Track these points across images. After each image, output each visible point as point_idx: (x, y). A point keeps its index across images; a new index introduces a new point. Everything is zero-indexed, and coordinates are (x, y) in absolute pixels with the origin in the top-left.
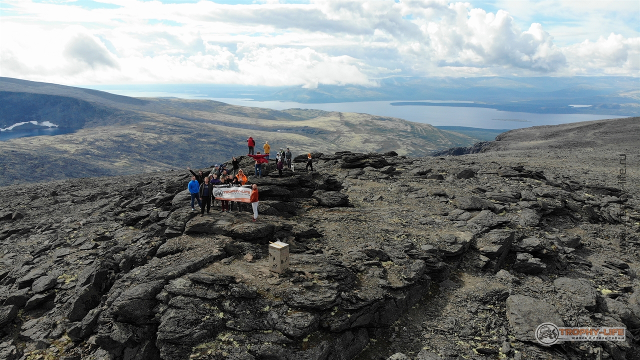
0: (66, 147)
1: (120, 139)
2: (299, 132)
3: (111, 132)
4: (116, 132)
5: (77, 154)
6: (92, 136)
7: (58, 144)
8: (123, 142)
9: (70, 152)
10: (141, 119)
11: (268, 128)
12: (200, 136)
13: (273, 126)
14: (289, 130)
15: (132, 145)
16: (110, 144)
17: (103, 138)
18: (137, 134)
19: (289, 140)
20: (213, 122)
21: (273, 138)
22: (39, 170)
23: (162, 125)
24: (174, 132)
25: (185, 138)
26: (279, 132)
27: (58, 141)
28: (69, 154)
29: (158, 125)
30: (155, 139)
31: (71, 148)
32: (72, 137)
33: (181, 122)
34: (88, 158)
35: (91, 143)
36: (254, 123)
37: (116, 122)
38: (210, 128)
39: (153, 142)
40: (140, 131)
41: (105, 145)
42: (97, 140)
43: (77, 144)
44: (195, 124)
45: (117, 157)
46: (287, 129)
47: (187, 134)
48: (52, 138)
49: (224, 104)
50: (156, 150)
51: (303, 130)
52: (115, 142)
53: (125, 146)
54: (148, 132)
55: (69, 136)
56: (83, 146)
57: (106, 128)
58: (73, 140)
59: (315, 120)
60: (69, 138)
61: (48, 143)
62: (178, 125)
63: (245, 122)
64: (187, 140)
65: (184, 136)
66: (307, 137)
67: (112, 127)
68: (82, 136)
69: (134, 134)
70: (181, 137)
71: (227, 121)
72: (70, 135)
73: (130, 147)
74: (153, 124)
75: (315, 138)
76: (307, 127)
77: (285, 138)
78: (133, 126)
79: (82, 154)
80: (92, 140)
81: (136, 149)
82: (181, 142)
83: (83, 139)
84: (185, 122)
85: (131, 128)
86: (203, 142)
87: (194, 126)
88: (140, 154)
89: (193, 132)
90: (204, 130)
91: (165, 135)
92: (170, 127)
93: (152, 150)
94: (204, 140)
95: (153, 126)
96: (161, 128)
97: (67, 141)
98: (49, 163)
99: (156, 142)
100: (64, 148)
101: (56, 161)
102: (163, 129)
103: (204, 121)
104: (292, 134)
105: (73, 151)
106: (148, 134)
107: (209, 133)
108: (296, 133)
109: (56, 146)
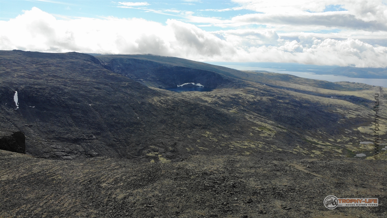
0: (207, 99)
1: (234, 97)
2: (347, 99)
3: (230, 92)
4: (232, 93)
5: (211, 103)
6: (220, 94)
7: (203, 97)
8: (235, 98)
9: (209, 101)
10: (246, 86)
11: (324, 94)
12: (279, 98)
13: (328, 94)
14: (339, 97)
15: (240, 101)
16: (228, 99)
17: (225, 96)
18: (243, 95)
19: (339, 105)
20: (288, 89)
21: (328, 102)
23: (257, 90)
24: (264, 95)
25: (270, 99)
26: (332, 98)
27: (203, 95)
28: (208, 103)
29: (255, 90)
30: (252, 98)
31: (209, 100)
32: (210, 93)
33: (269, 88)
34: (217, 106)
35: (219, 98)
36: (315, 91)
37: (232, 87)
38: (286, 93)
39: (251, 100)
40: (245, 93)
41: (226, 100)
42: (222, 96)
43: (212, 97)
44: (277, 90)
45: (231, 107)
46: (338, 97)
47: (272, 96)
48: (200, 93)
50: (252, 105)
51: (350, 98)
52: (231, 98)
53: (236, 101)
54: (249, 94)
56: (215, 99)
57: (227, 90)
58: (211, 95)
59: (360, 92)
60: (209, 94)
61: (198, 96)
62: (267, 90)
63: (309, 90)
64: (271, 100)
65: (270, 97)
66: (353, 103)
67: (230, 89)
68: (215, 93)
69: (242, 95)
70: (268, 98)
71: (296, 88)
72: (209, 92)
73: (238, 102)
74: (252, 89)
75: (359, 104)
76: (354, 96)
77: (336, 104)
78: (241, 90)
79: (214, 103)
80: (220, 96)
81: (241, 103)
82: (267, 101)
83: (215, 95)
84: (271, 88)
85: (240, 91)
86: (280, 102)
87: (276, 91)
88: (244, 107)
89: (275, 95)
90: (282, 94)
91: (258, 96)
92: (262, 92)
93: (250, 105)
94: (281, 101)
95: (252, 90)
96: (257, 92)
97: (208, 95)
99: (253, 100)
100: (206, 100)
101: (202, 107)
102: (258, 93)
103: (282, 88)
104: (342, 100)
105: (210, 101)
106: (249, 95)
107: (285, 96)
108: (345, 100)
109: (202, 98)
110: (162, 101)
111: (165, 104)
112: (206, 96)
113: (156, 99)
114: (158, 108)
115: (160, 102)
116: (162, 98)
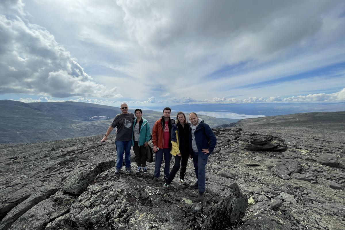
22: (99, 130)
49: (154, 111)
55: (109, 120)
61: (103, 122)
98: (102, 128)
109: (105, 123)
110: (77, 126)
111: (79, 128)
112: (107, 122)
113: (73, 125)
114: (75, 131)
115: (76, 127)
116: (77, 125)
